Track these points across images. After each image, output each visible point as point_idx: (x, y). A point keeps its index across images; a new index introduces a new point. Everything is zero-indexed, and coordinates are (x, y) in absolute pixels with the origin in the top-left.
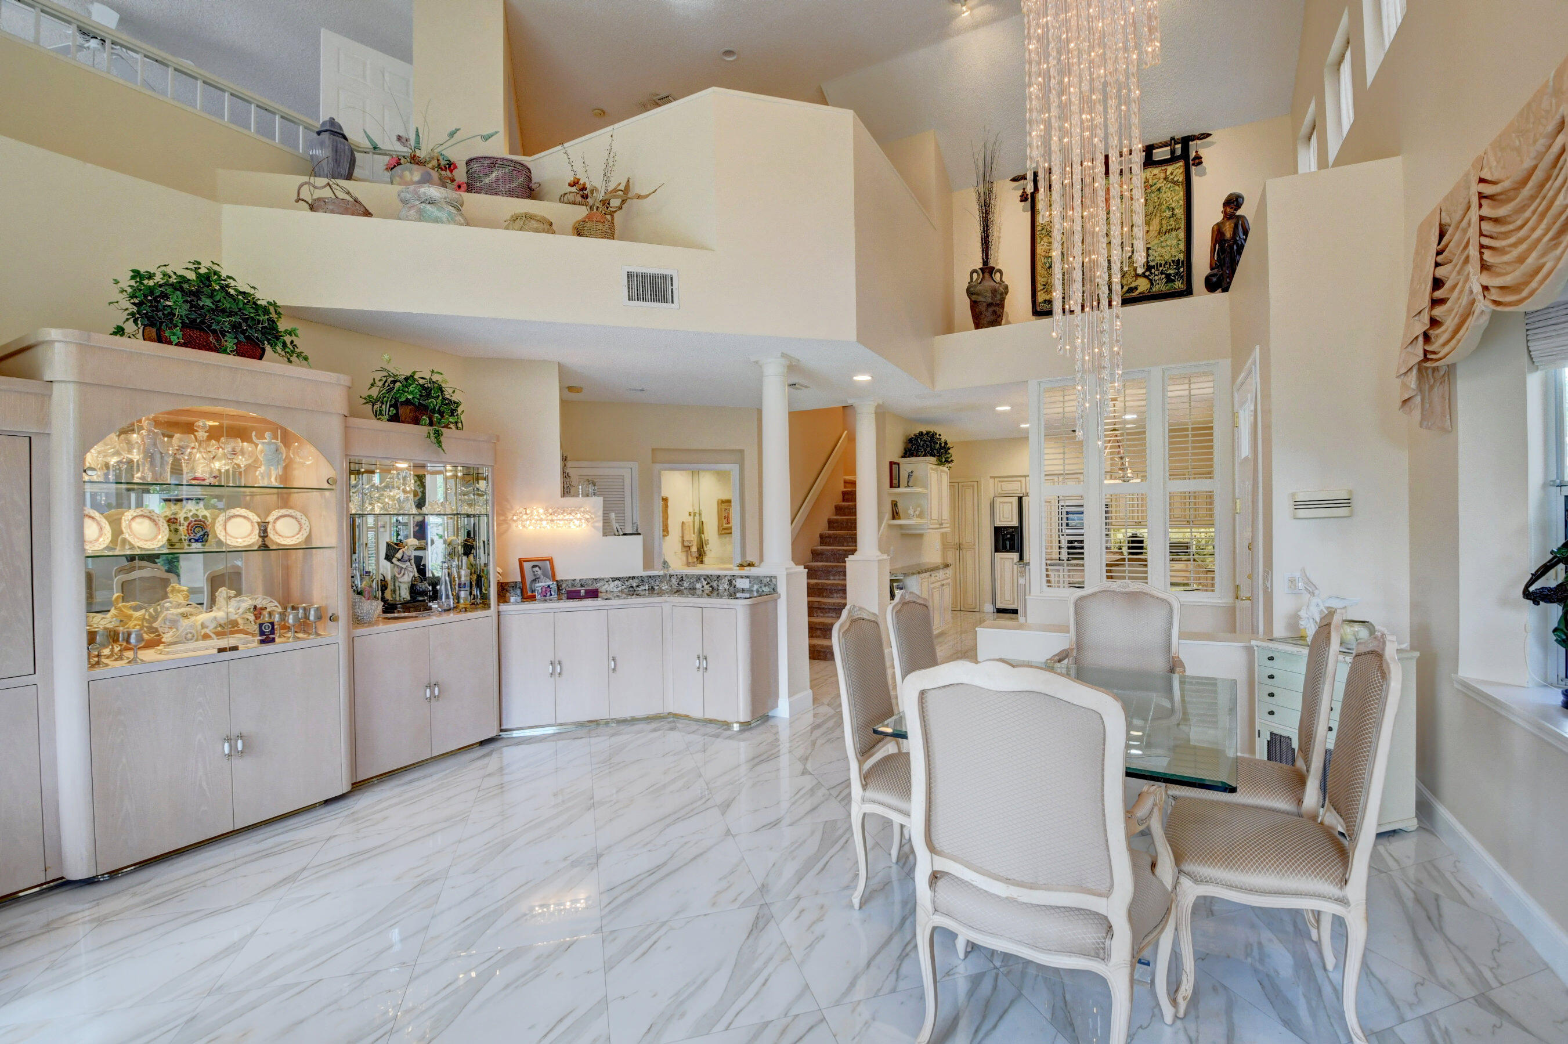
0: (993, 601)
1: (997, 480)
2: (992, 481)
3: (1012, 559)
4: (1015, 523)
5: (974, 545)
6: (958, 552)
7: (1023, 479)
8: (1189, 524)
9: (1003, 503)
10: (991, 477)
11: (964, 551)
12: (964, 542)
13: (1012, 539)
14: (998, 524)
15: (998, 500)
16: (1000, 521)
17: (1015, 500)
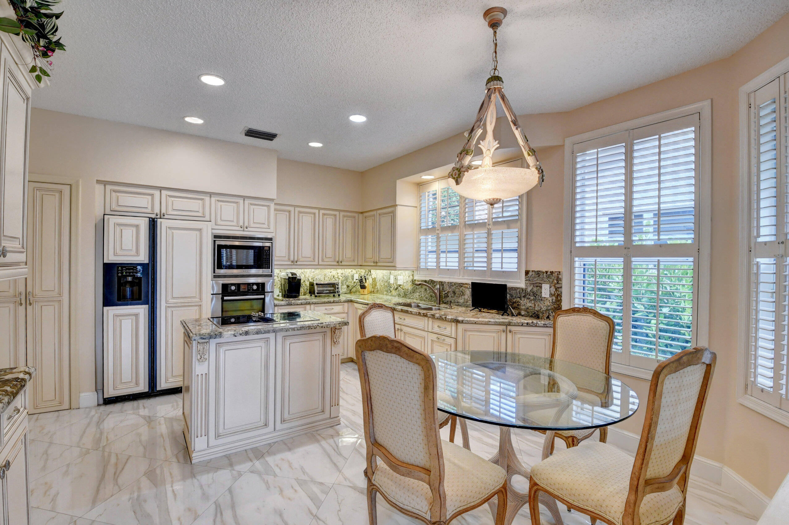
0: (100, 387)
1: (109, 187)
2: (99, 188)
3: (137, 315)
4: (143, 257)
5: (60, 294)
6: (22, 309)
7: (157, 193)
8: (339, 264)
9: (119, 225)
10: (98, 182)
11: (37, 307)
12: (37, 291)
13: (137, 282)
14: (111, 258)
15: (112, 221)
16: (115, 254)
17: (144, 224)
